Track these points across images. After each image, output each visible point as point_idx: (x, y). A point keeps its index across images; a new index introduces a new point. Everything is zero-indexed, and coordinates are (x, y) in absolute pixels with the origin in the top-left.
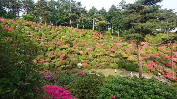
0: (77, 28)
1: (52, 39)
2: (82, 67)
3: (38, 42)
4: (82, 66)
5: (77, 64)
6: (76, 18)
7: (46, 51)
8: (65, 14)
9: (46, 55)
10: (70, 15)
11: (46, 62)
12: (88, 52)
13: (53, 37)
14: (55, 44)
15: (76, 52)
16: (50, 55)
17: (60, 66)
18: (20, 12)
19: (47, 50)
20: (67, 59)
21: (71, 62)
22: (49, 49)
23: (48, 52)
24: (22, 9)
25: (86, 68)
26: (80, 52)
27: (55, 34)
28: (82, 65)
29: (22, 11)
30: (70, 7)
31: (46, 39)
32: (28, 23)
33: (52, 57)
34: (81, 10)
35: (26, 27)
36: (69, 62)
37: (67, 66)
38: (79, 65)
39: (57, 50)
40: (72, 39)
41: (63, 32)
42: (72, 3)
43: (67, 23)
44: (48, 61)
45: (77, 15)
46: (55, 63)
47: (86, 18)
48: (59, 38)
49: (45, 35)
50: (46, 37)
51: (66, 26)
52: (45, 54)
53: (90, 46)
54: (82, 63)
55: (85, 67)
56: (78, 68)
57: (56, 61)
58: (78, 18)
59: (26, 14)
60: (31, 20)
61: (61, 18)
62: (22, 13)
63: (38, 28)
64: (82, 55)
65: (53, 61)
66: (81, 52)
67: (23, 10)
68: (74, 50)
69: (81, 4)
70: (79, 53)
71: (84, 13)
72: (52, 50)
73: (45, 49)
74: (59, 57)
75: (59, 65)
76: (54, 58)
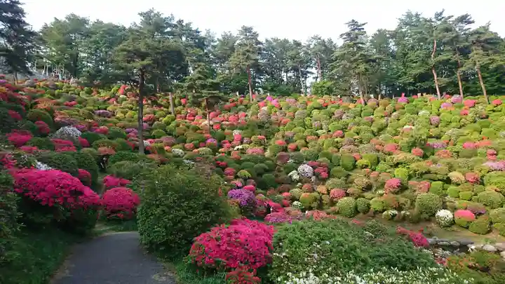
0: (460, 94)
1: (372, 136)
2: (453, 223)
3: (337, 147)
4: (454, 221)
5: (436, 212)
6: (457, 65)
7: (353, 169)
8: (417, 62)
9: (351, 178)
10: (432, 61)
11: (347, 195)
12: (483, 176)
13: (375, 130)
14: (378, 151)
15: (438, 176)
16: (359, 179)
17: (384, 210)
18: (309, 75)
19: (355, 167)
20: (407, 193)
21: (416, 204)
22: (360, 163)
23: (355, 170)
24: (312, 67)
25: (467, 228)
26: (450, 174)
27: (384, 121)
28: (451, 216)
29: (313, 73)
30: (432, 36)
31: (357, 137)
32: (320, 101)
33: (365, 186)
34: (472, 39)
35: (315, 112)
36: (409, 202)
37: (403, 212)
38: (444, 214)
39: (381, 166)
40: (434, 131)
41: (408, 115)
42: (439, 23)
43: (426, 85)
44: (353, 194)
45: (457, 57)
46: (371, 202)
47: (490, 62)
48: (394, 132)
49: (355, 128)
50: (358, 134)
51: (422, 95)
52: (348, 176)
53: (499, 156)
54: (454, 209)
55: (464, 224)
56: (439, 224)
57: (373, 195)
58: (462, 66)
59: (319, 80)
60: (330, 91)
61: (405, 74)
62: (312, 78)
63: (341, 109)
64: (459, 185)
65: (368, 195)
66: (454, 175)
67: (314, 70)
68: (433, 167)
69: (471, 20)
70: (448, 178)
71: (482, 44)
72: (366, 166)
73: (350, 164)
74: (382, 186)
75: (379, 208)
76: (368, 188)
